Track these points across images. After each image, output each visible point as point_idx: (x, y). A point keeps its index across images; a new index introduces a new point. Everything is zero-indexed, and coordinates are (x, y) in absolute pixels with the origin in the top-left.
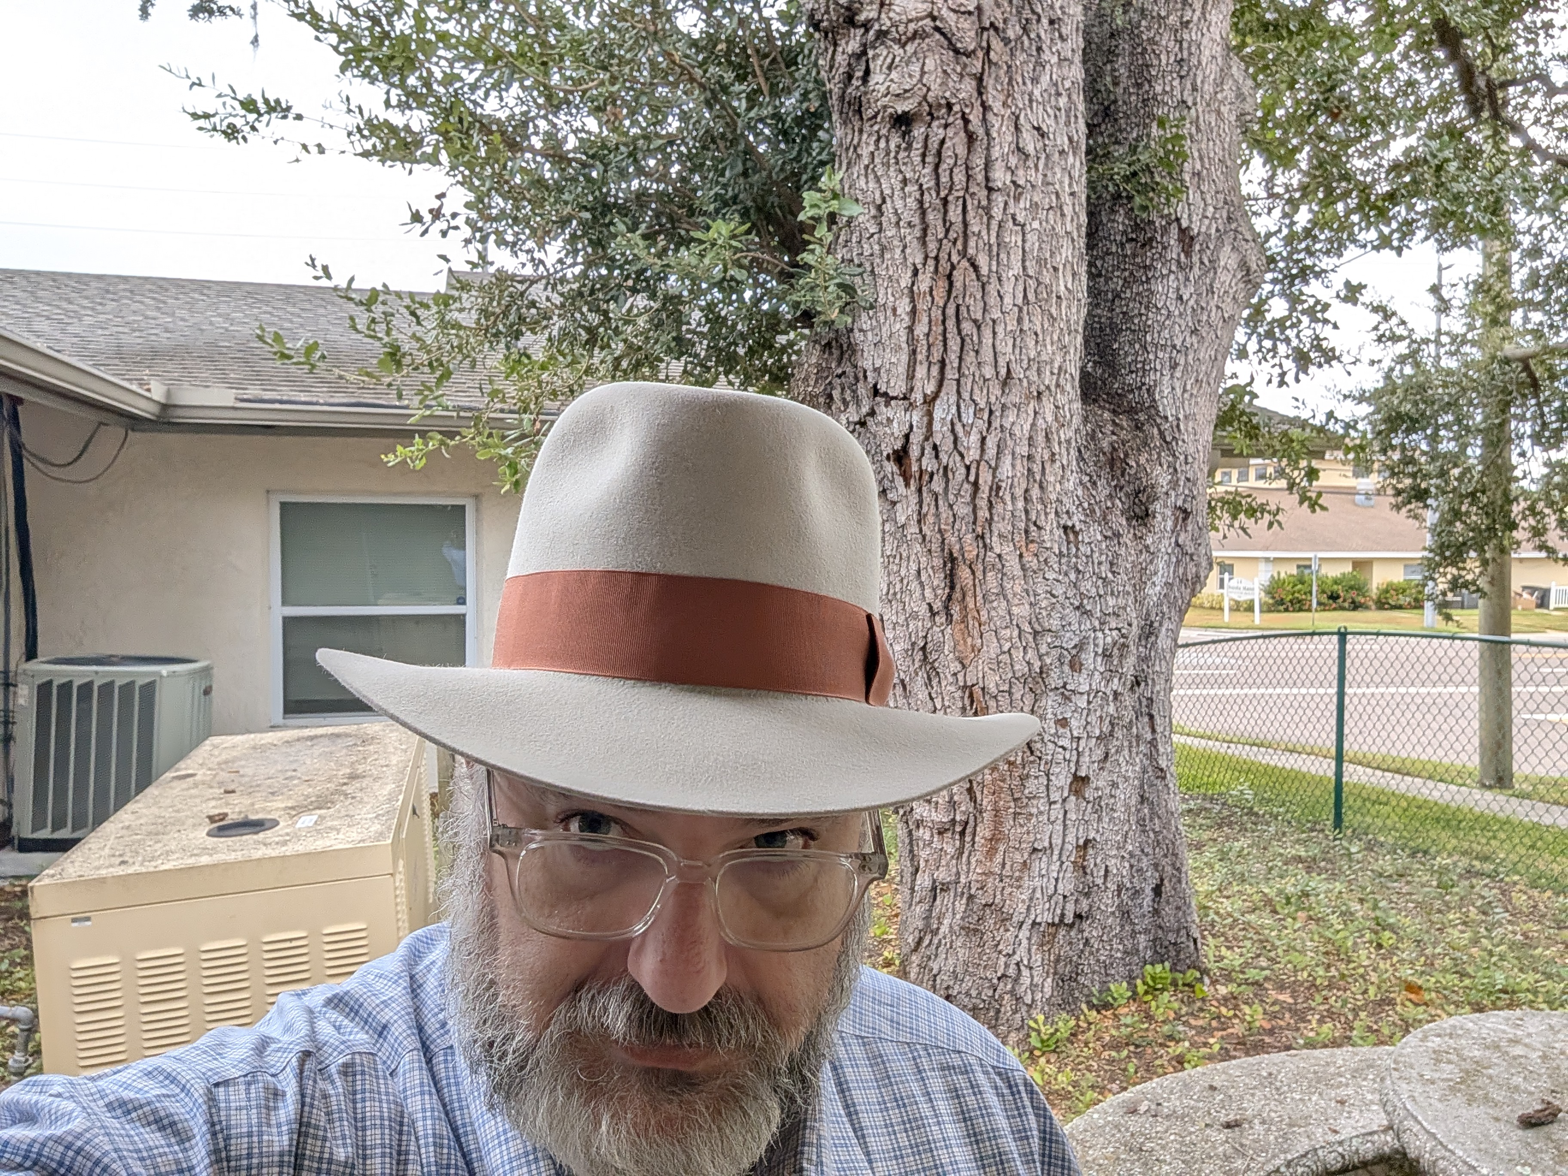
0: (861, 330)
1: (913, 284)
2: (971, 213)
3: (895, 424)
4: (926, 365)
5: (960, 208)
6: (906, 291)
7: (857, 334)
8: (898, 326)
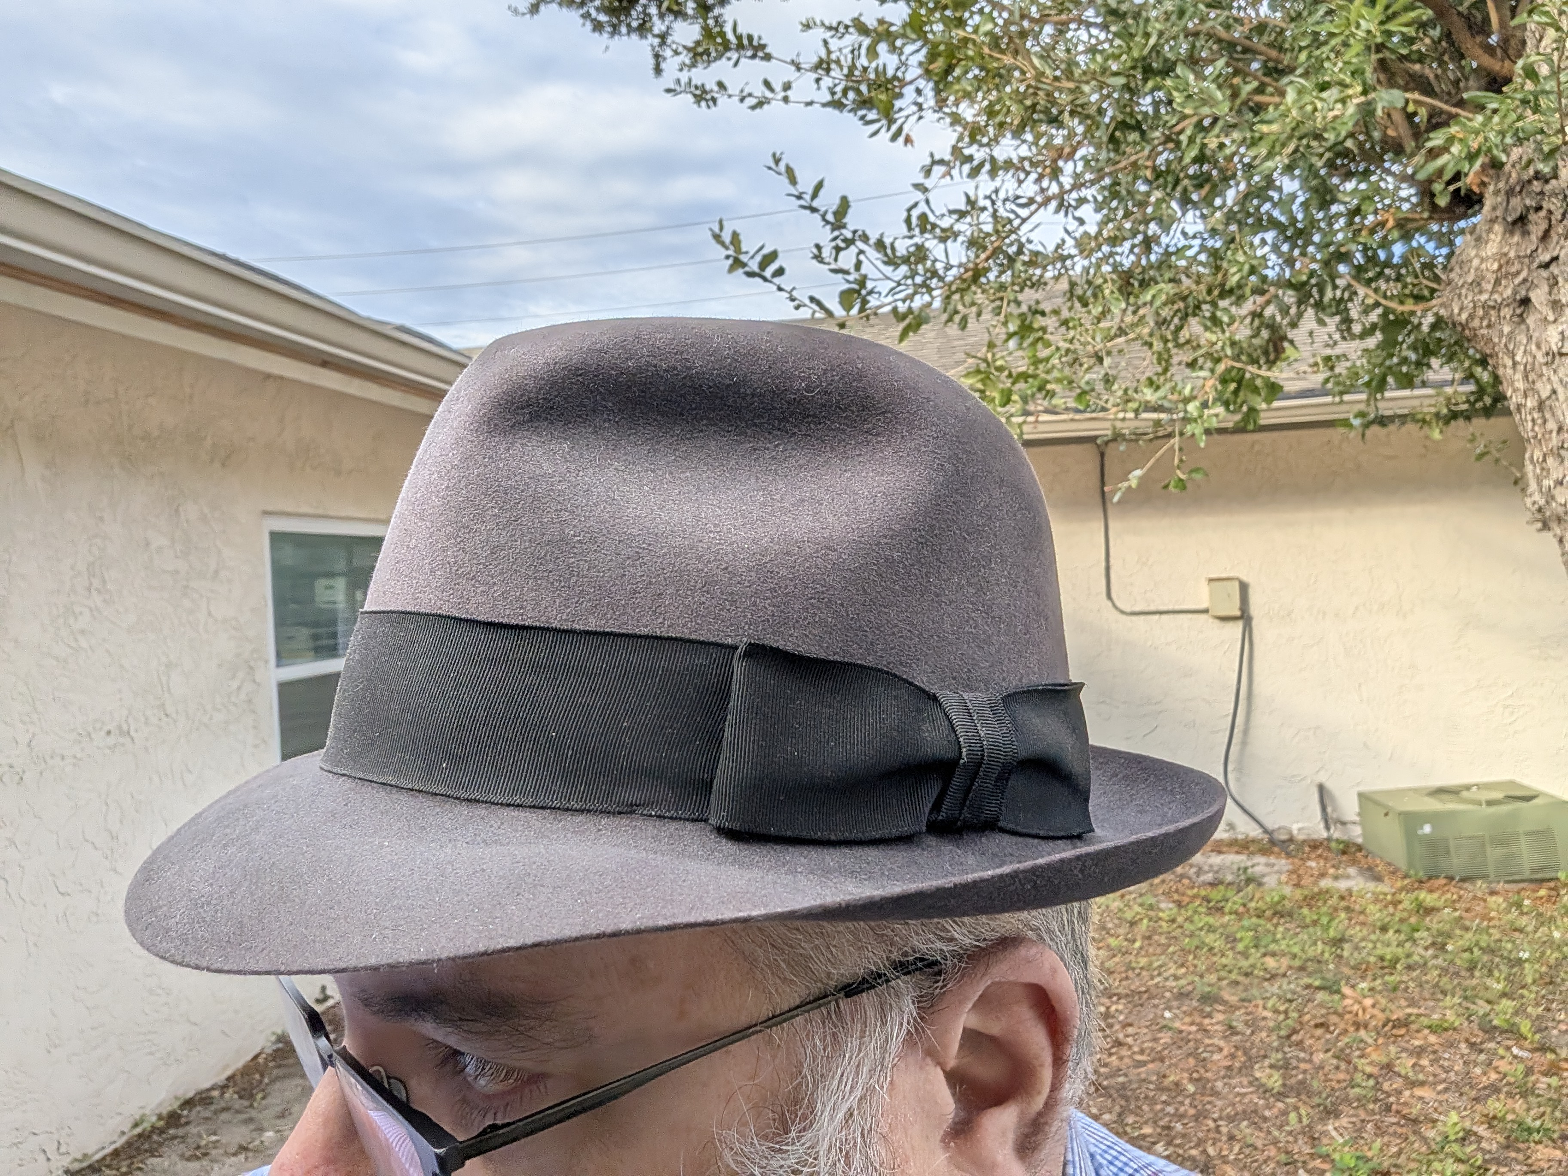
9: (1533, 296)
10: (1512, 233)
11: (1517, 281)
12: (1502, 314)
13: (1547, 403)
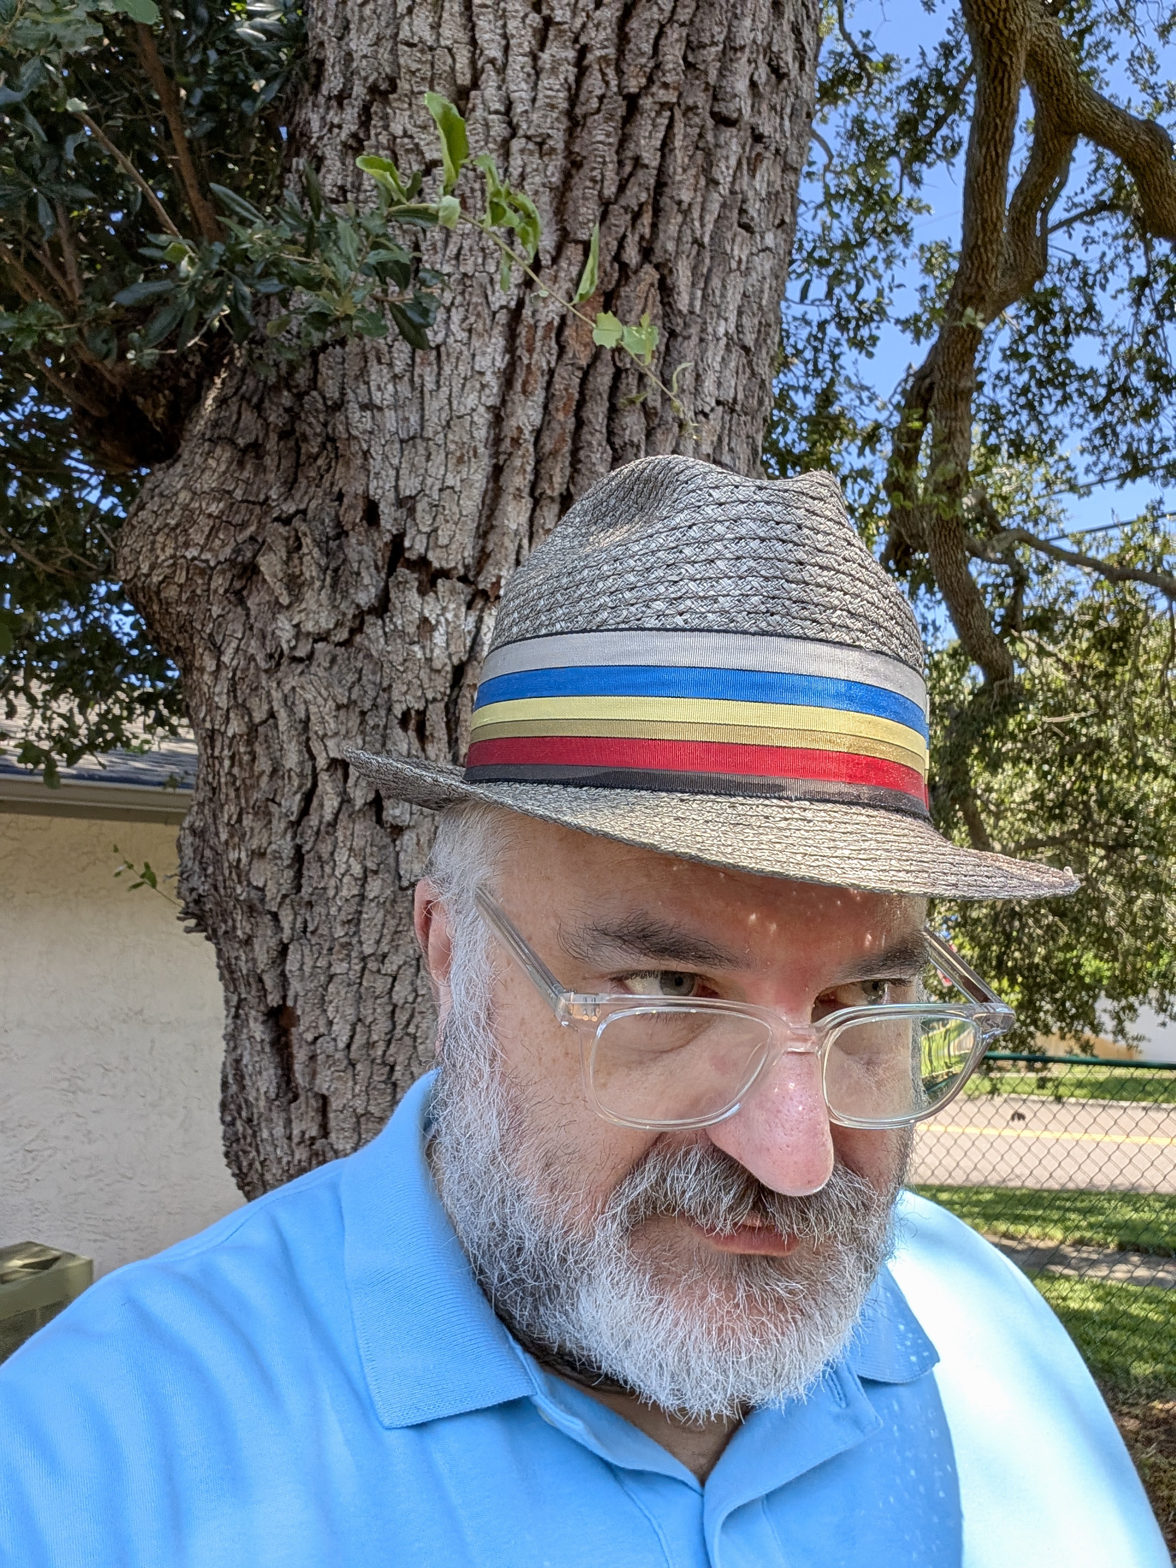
0: (368, 406)
1: (521, 304)
2: (680, 157)
3: (439, 638)
4: (527, 503)
5: (661, 135)
6: (503, 317)
7: (355, 414)
8: (471, 400)
9: (263, 562)
10: (241, 465)
11: (240, 538)
12: (213, 586)
13: (261, 729)
